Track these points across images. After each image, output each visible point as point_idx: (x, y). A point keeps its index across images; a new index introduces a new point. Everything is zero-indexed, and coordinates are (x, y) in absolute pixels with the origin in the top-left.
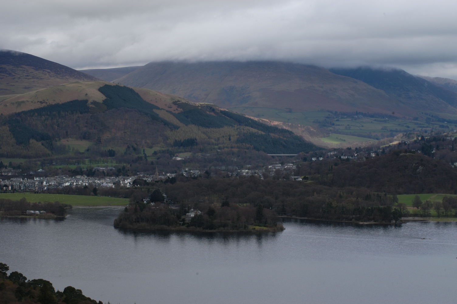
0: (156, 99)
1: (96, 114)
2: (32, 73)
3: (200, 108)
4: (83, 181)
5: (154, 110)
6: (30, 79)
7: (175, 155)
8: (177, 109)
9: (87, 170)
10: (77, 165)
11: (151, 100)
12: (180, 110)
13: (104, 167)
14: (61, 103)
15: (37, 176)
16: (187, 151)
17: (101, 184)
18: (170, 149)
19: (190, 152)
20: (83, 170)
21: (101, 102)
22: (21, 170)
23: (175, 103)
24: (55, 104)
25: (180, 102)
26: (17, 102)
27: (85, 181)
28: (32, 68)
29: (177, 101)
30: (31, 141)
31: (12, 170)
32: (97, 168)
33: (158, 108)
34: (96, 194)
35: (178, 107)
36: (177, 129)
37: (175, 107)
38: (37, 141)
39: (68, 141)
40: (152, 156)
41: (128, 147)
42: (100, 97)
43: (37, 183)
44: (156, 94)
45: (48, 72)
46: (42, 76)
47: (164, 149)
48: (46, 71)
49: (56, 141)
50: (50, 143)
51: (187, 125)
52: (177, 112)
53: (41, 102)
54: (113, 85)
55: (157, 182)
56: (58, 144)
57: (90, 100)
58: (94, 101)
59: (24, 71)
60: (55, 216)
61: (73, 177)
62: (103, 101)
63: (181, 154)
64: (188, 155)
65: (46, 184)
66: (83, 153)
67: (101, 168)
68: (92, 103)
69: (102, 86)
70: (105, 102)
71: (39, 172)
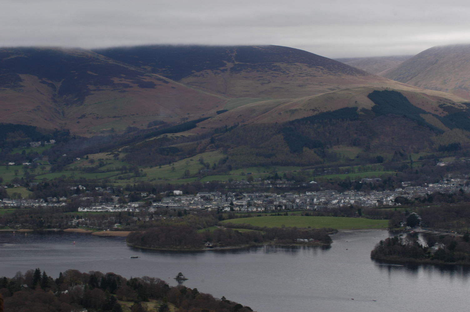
0: (423, 102)
1: (365, 121)
2: (305, 70)
3: (464, 111)
4: (350, 198)
5: (421, 115)
6: (304, 76)
7: (440, 160)
8: (443, 112)
9: (356, 182)
10: (347, 174)
11: (419, 104)
12: (446, 113)
13: (371, 178)
14: (332, 111)
15: (308, 191)
16: (451, 156)
17: (366, 202)
18: (435, 154)
19: (454, 156)
20: (352, 181)
21: (370, 109)
22: (294, 181)
23: (441, 106)
24: (327, 112)
25: (445, 105)
26: (290, 110)
27: (351, 197)
28: (306, 66)
29: (442, 104)
30: (305, 149)
31: (286, 182)
32: (365, 179)
33: (425, 112)
34: (360, 215)
35: (444, 110)
36: (442, 134)
37: (441, 110)
38: (310, 149)
39: (339, 148)
40: (417, 162)
41: (396, 153)
42: (369, 104)
43: (308, 200)
44: (423, 97)
45: (321, 69)
46: (315, 74)
47: (429, 154)
48: (319, 68)
49: (328, 148)
50: (322, 150)
51: (451, 129)
52: (442, 115)
53: (313, 110)
54: (381, 91)
55: (416, 199)
56: (330, 151)
57: (360, 108)
58: (363, 108)
59: (298, 68)
60: (322, 244)
61: (342, 193)
62: (372, 108)
63: (445, 159)
64: (451, 160)
65: (317, 201)
66: (353, 160)
67: (368, 180)
68: (361, 110)
69: (371, 92)
70: (374, 108)
71: (311, 184)
